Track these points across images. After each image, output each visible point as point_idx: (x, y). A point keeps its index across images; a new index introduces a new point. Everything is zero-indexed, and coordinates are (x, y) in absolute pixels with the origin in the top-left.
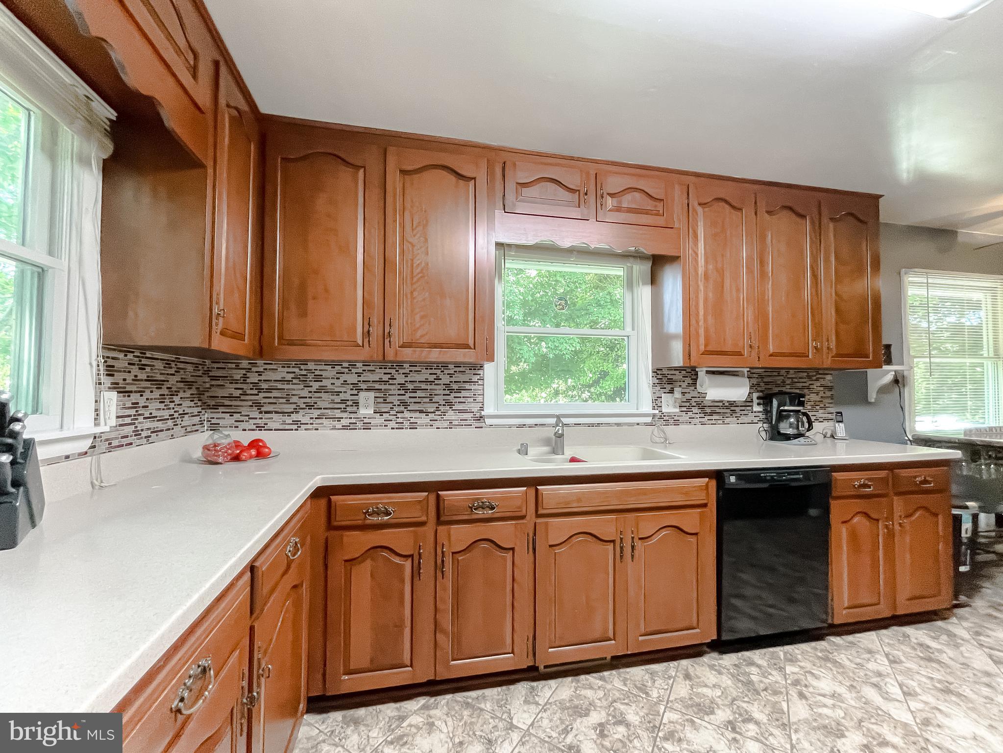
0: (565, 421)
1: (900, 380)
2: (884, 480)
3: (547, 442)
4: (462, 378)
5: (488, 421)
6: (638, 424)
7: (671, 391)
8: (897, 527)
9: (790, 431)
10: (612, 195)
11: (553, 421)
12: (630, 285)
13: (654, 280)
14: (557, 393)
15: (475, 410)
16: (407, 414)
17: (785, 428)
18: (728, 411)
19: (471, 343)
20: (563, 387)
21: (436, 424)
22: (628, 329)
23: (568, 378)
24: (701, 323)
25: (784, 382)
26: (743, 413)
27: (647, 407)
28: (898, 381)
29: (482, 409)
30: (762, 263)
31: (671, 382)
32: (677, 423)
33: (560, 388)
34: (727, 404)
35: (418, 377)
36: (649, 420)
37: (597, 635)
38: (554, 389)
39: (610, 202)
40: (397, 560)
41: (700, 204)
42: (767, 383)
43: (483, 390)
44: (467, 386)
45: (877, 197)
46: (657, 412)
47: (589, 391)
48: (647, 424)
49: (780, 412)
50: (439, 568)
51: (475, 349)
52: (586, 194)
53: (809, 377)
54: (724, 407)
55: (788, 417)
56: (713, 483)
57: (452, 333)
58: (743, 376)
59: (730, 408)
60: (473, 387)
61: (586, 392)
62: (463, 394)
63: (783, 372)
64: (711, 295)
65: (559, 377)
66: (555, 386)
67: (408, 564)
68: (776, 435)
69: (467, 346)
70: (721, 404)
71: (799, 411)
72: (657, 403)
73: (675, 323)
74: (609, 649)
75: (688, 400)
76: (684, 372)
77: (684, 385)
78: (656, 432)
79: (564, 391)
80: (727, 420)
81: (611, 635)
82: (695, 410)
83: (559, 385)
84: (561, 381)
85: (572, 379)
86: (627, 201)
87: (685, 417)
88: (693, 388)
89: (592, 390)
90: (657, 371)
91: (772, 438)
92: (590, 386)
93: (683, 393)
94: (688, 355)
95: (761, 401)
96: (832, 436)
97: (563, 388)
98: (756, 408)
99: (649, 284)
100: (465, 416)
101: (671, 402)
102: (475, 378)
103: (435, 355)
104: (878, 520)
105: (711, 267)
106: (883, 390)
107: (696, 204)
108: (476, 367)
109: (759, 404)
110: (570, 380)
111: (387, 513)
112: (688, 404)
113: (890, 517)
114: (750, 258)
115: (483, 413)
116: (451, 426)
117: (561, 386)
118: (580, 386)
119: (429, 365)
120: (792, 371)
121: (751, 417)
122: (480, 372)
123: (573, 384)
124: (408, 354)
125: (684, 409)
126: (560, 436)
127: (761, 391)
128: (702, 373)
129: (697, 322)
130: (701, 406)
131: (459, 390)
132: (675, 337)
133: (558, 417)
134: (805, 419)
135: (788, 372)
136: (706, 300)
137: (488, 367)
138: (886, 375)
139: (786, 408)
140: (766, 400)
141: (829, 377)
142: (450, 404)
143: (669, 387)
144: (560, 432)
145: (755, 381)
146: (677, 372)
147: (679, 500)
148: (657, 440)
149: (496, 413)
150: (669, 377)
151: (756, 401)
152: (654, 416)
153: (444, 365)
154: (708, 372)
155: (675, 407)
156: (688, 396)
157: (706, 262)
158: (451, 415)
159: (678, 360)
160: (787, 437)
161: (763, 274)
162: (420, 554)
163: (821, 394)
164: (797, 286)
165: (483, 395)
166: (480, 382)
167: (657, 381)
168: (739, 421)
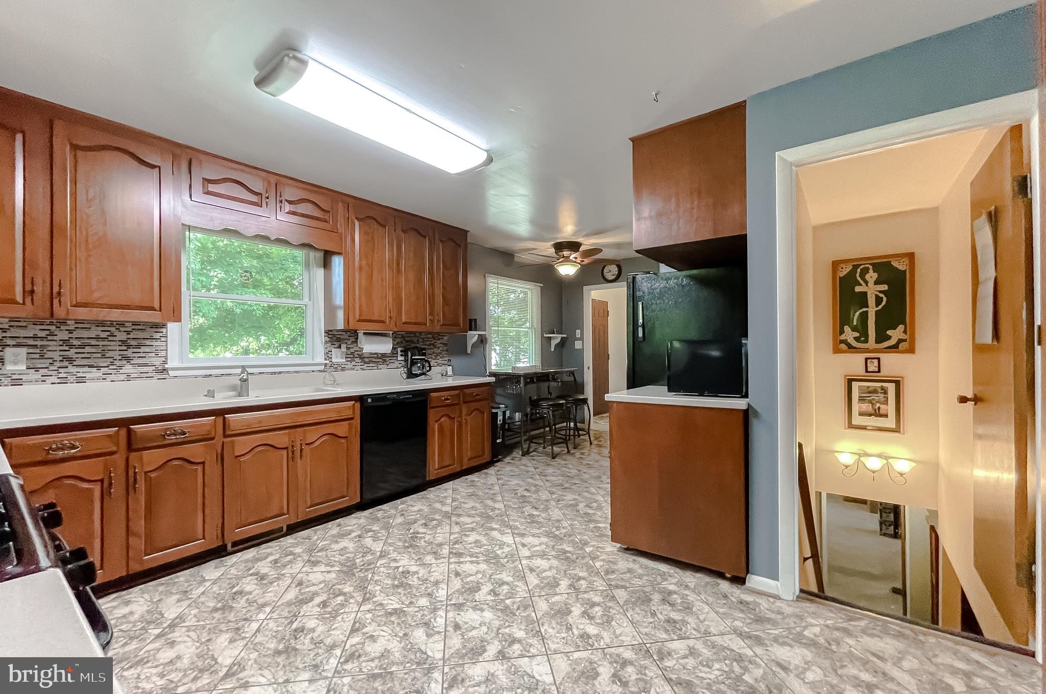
0: (250, 370)
1: (484, 340)
2: (458, 395)
3: (233, 388)
4: (141, 335)
5: (172, 373)
6: (313, 371)
7: (340, 347)
8: (464, 421)
9: (419, 372)
10: (290, 202)
11: (239, 371)
12: (307, 265)
13: (326, 264)
14: (246, 352)
15: (157, 363)
16: (72, 369)
17: (415, 371)
18: (381, 360)
19: (157, 305)
20: (254, 345)
21: (112, 377)
22: (306, 300)
23: (261, 335)
24: (357, 300)
25: (418, 341)
26: (391, 361)
27: (320, 359)
28: (482, 340)
29: (165, 362)
30: (398, 264)
31: (339, 340)
32: (343, 369)
33: (250, 347)
34: (380, 356)
35: (85, 334)
36: (322, 368)
37: (275, 513)
38: (242, 348)
39: (287, 207)
40: (85, 485)
41: (356, 218)
42: (407, 341)
43: (167, 346)
44: (148, 342)
45: (466, 232)
46: (328, 362)
47: (286, 350)
48: (320, 371)
49: (412, 360)
50: (130, 486)
51: (160, 310)
52: (268, 198)
53: (433, 337)
54: (378, 358)
55: (417, 363)
56: (358, 405)
57: (135, 297)
58: (389, 336)
59: (382, 358)
60: (154, 343)
61: (284, 351)
62: (143, 349)
63: (417, 334)
64: (364, 282)
65: (249, 334)
66: (244, 344)
67: (97, 489)
68: (411, 375)
69: (153, 309)
70: (376, 356)
71: (424, 359)
72: (328, 355)
73: (339, 299)
74: (283, 522)
75: (352, 353)
76: (348, 333)
77: (349, 342)
78: (327, 377)
79: (256, 350)
80: (380, 367)
81: (285, 511)
82: (357, 360)
83: (250, 343)
84: (251, 339)
85: (265, 336)
86: (303, 208)
87: (350, 365)
88: (355, 345)
89: (291, 348)
90: (328, 332)
91: (408, 378)
92: (288, 344)
93: (348, 348)
94: (347, 320)
95: (404, 354)
96: (446, 375)
97: (254, 347)
98: (400, 358)
99: (321, 267)
100: (145, 369)
101: (339, 355)
102: (157, 336)
103: (116, 315)
104: (454, 418)
105: (364, 262)
106: (473, 346)
107: (354, 218)
108: (158, 326)
109: (401, 355)
110: (263, 338)
111: (74, 447)
112: (352, 356)
113: (460, 416)
114: (391, 260)
115: (166, 366)
116: (129, 378)
117: (251, 344)
118: (276, 345)
119: (101, 324)
120: (423, 334)
121: (397, 364)
122: (164, 330)
123: (267, 342)
124: (82, 313)
125: (349, 359)
126: (245, 381)
127: (403, 347)
128: (361, 335)
129: (354, 300)
130: (362, 357)
131: (138, 346)
132: (339, 307)
133: (243, 368)
134: (427, 365)
135: (421, 335)
136: (360, 284)
137: (172, 326)
138: (473, 336)
139: (416, 357)
140: (405, 353)
141: (446, 338)
142: (128, 359)
143: (337, 344)
144: (245, 377)
145: (398, 340)
146: (344, 333)
147: (334, 416)
148: (329, 382)
149: (181, 365)
150: (338, 336)
151: (399, 353)
152: (326, 365)
153: (122, 324)
154: (364, 334)
155: (342, 358)
156: (352, 350)
157: (360, 258)
158: (128, 368)
159: (340, 325)
160: (417, 376)
161: (399, 271)
162: (110, 477)
163: (441, 349)
164: (420, 280)
165: (166, 350)
166: (163, 339)
167: (328, 339)
168: (388, 367)
